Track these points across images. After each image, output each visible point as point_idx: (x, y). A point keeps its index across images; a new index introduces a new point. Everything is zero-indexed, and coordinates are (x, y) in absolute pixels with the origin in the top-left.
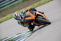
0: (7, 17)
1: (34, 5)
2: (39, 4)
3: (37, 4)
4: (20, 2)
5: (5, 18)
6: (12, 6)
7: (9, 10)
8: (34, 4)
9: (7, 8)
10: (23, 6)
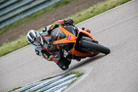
0: (19, 42)
1: (80, 15)
2: (92, 12)
3: (88, 12)
4: (50, 8)
5: (14, 43)
6: (30, 16)
7: (23, 25)
8: (80, 13)
9: (20, 20)
10: (57, 16)
